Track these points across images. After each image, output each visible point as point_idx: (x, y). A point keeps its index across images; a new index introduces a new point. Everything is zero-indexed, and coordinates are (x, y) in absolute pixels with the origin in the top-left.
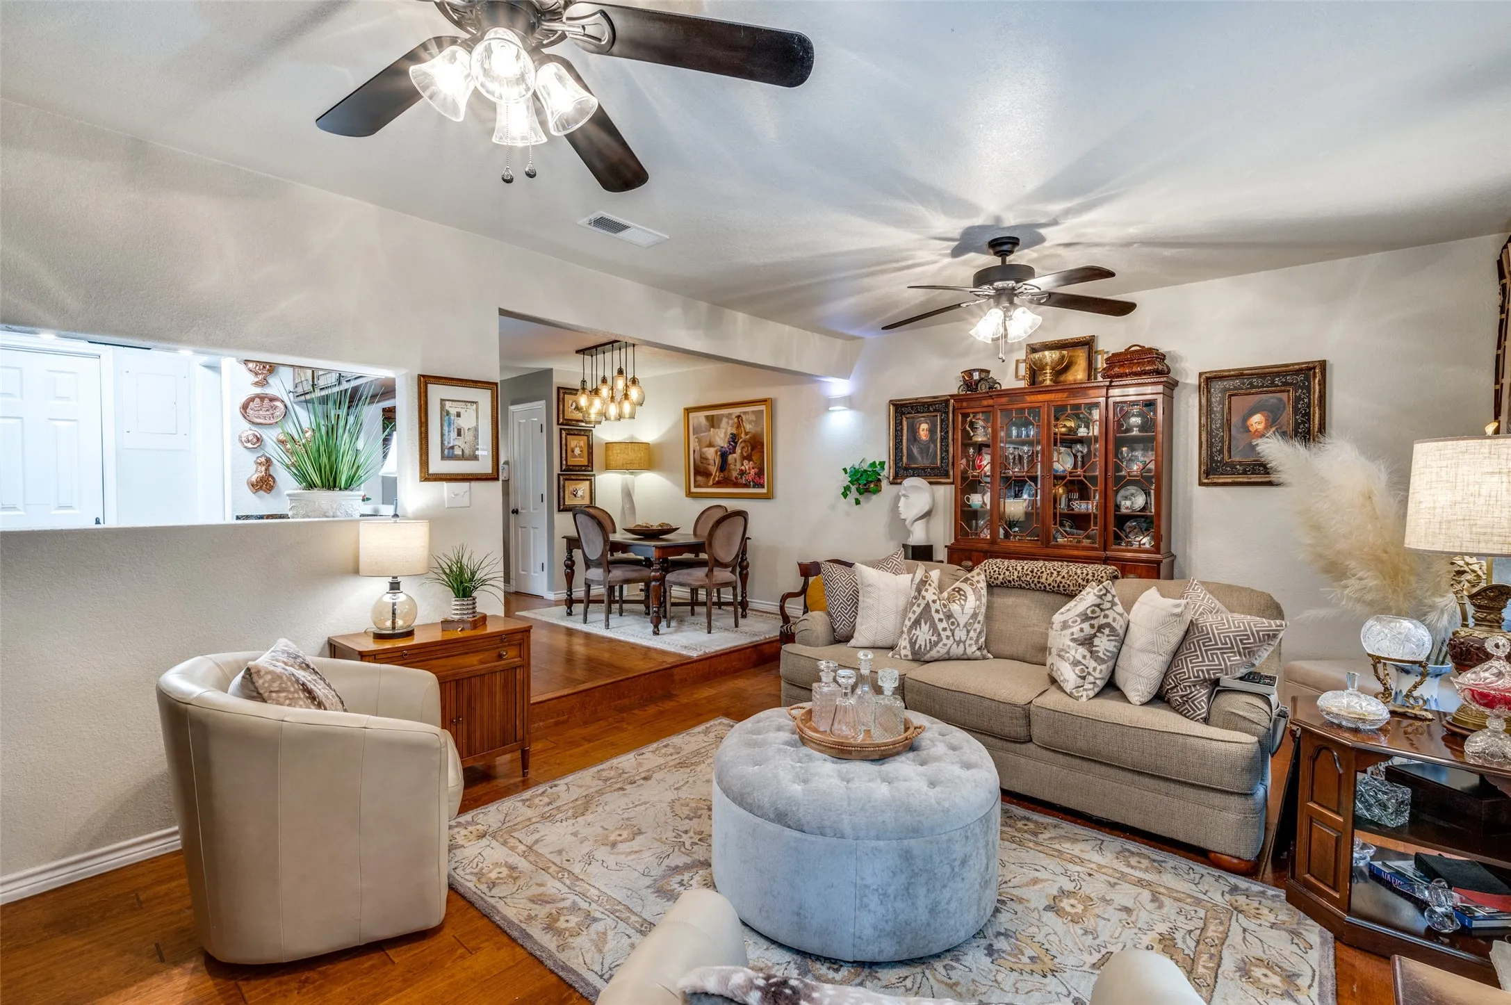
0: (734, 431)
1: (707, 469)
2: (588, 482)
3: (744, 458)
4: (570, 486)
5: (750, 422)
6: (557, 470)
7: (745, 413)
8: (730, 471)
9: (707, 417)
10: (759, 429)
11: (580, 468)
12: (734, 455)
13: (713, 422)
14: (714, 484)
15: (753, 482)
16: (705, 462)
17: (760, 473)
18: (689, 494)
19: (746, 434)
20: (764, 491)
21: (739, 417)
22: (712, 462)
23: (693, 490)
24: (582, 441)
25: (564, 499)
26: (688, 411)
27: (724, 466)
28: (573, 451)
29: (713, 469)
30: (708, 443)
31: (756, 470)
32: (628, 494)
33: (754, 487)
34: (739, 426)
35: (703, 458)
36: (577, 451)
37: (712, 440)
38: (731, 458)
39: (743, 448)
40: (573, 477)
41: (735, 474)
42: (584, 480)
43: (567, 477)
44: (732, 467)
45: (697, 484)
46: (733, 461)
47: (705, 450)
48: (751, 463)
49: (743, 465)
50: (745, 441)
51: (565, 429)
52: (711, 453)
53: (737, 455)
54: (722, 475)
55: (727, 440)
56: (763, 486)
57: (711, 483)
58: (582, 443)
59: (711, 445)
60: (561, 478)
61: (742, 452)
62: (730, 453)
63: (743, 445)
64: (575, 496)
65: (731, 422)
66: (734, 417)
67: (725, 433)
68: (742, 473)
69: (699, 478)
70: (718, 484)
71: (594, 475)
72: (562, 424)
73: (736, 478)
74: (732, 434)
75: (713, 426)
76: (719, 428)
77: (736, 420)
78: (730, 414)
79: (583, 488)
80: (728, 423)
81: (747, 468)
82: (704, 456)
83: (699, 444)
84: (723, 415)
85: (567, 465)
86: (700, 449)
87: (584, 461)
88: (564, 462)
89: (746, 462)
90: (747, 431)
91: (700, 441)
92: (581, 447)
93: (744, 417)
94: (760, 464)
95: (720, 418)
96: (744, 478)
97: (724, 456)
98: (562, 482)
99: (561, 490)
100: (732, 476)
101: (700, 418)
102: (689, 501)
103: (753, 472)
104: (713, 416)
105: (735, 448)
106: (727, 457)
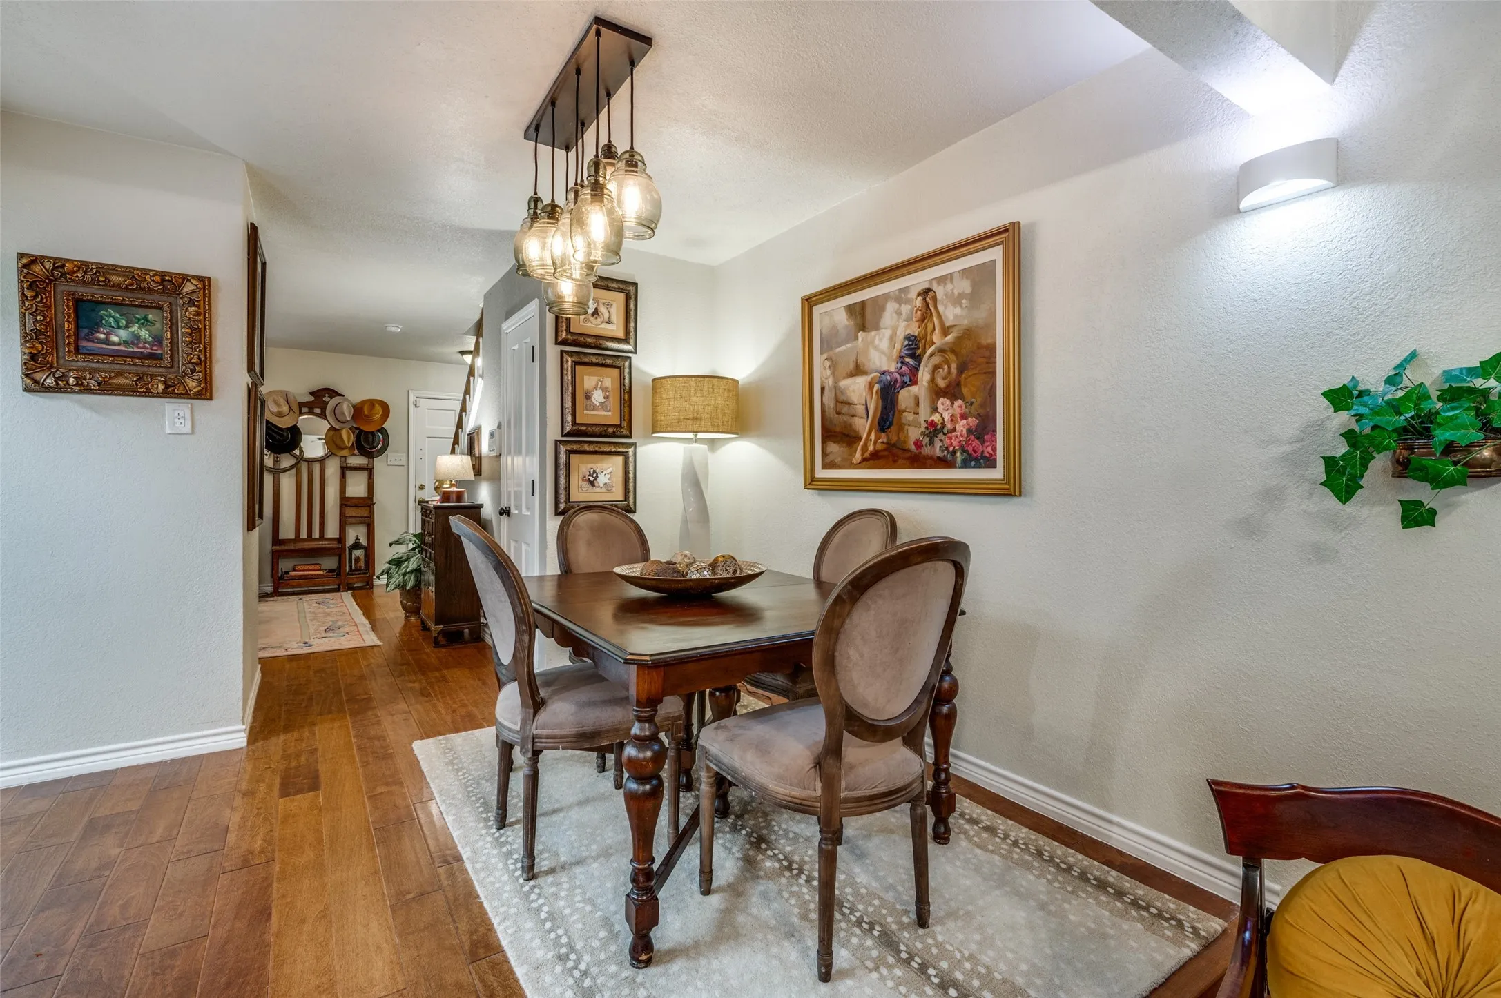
0: (914, 330)
1: (848, 426)
2: (620, 459)
3: (937, 393)
4: (581, 465)
5: (957, 300)
6: (554, 433)
7: (941, 280)
8: (901, 427)
9: (850, 309)
10: (980, 315)
11: (603, 431)
12: (914, 389)
13: (863, 317)
14: (864, 460)
15: (964, 451)
16: (845, 409)
17: (984, 428)
18: (812, 482)
19: (946, 331)
20: (997, 474)
21: (926, 293)
22: (860, 409)
23: (821, 473)
24: (609, 379)
25: (567, 489)
26: (809, 302)
27: (888, 416)
28: (588, 397)
29: (863, 425)
30: (852, 366)
31: (972, 421)
32: (694, 482)
33: (965, 464)
34: (926, 314)
35: (842, 402)
36: (598, 397)
37: (861, 359)
38: (905, 397)
39: (936, 368)
40: (586, 447)
41: (914, 434)
42: (610, 453)
43: (575, 447)
44: (908, 417)
45: (828, 460)
46: (912, 403)
47: (844, 383)
48: (958, 403)
49: (935, 410)
50: (941, 351)
51: (570, 353)
52: (858, 389)
53: (920, 389)
54: (883, 438)
55: (895, 353)
56: (990, 463)
57: (858, 456)
58: (608, 382)
59: (858, 371)
60: (562, 449)
61: (933, 380)
62: (904, 385)
63: (937, 359)
64: (592, 484)
65: (905, 309)
66: (913, 294)
67: (892, 339)
68: (934, 430)
69: (833, 448)
70: (874, 459)
71: (634, 445)
72: (564, 342)
73: (918, 444)
74: (908, 338)
75: (863, 327)
76: (877, 328)
77: (919, 302)
78: (904, 290)
79: (609, 470)
80: (899, 313)
81: (947, 417)
82: (842, 398)
83: (833, 373)
84: (886, 297)
85: (574, 423)
86: (836, 382)
87: (610, 416)
88: (569, 418)
89: (943, 403)
90: (948, 324)
91: (834, 365)
92: (604, 390)
93: (940, 291)
94: (983, 405)
95: (879, 304)
96: (938, 444)
97: (888, 393)
98: (563, 457)
99: (562, 473)
100: (907, 436)
101: (834, 313)
102: (810, 495)
103: (962, 426)
104: (863, 304)
105: (914, 371)
106: (896, 394)
